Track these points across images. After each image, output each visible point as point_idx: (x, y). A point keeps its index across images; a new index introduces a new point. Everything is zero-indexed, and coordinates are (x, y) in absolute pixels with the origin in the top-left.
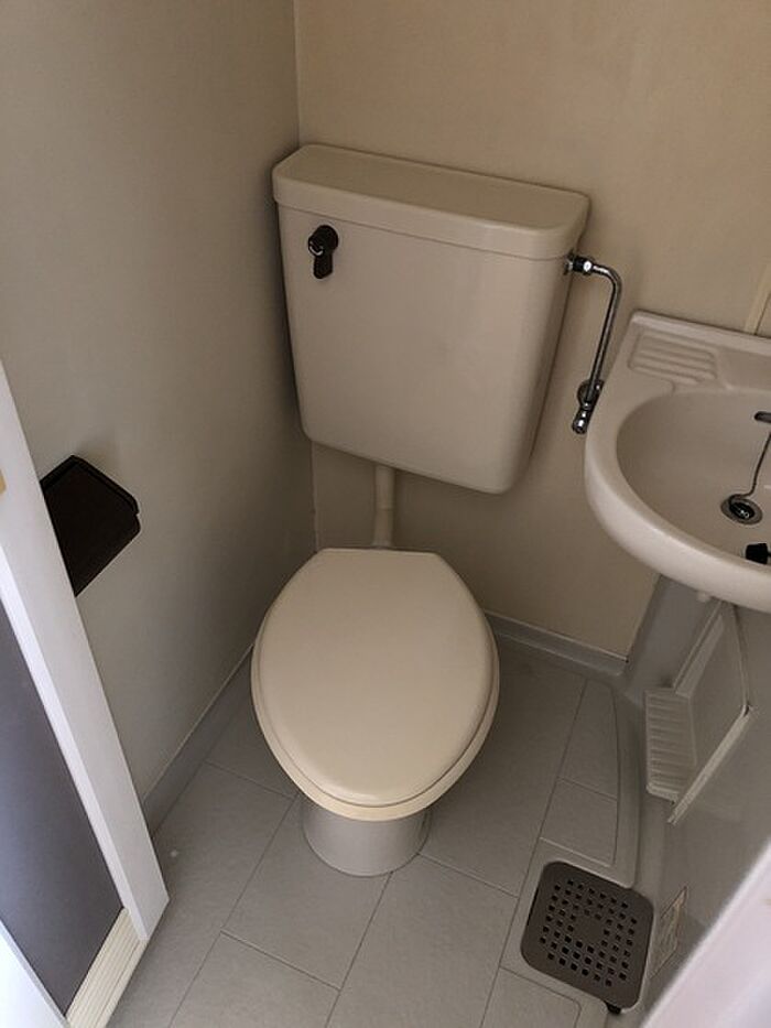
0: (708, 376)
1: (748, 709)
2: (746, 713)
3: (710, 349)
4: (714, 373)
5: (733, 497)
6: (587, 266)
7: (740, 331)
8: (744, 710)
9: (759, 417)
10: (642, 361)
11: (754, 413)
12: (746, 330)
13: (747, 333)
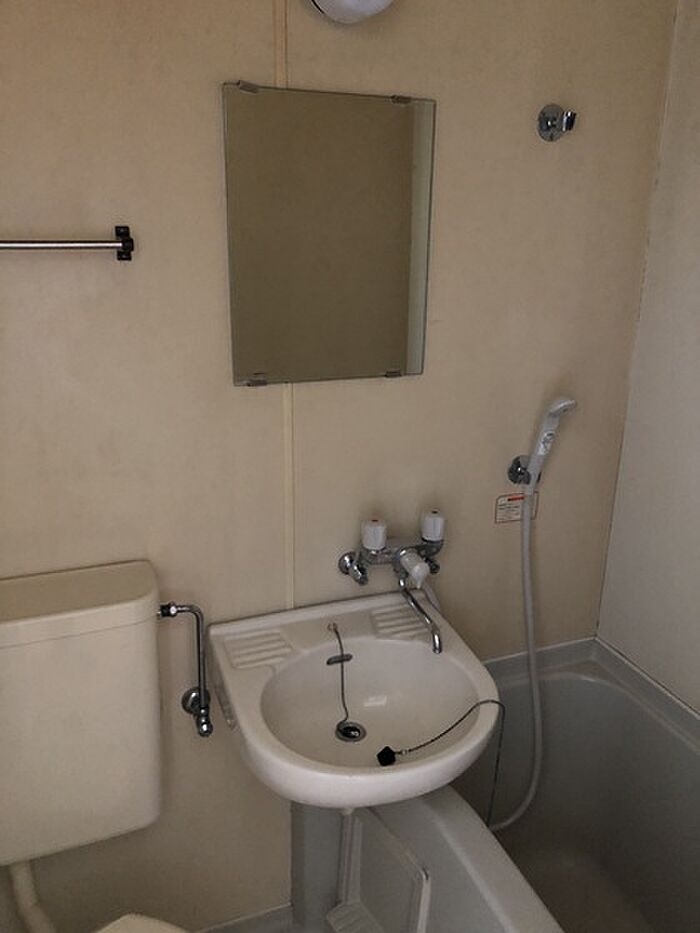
0: (287, 650)
1: (426, 874)
2: (427, 878)
3: (276, 631)
4: (290, 646)
5: (339, 726)
6: (173, 610)
7: (285, 610)
8: (424, 877)
9: (329, 662)
10: (238, 660)
11: (325, 662)
12: (288, 607)
13: (291, 610)
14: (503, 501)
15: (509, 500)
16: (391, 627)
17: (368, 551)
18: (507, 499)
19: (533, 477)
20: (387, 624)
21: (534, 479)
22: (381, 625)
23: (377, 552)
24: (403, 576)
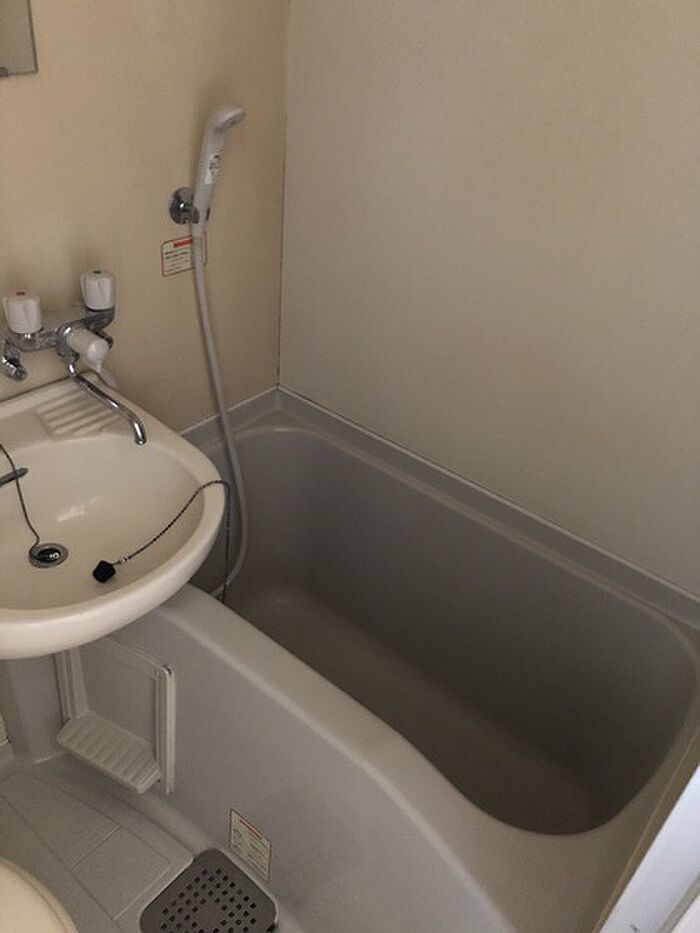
1: (169, 670)
2: (170, 673)
5: (31, 552)
8: (167, 672)
14: (169, 247)
15: (176, 245)
16: (67, 424)
17: (20, 336)
18: (172, 244)
19: (201, 214)
20: (61, 422)
21: (202, 215)
22: (54, 424)
23: (33, 335)
24: (73, 359)
